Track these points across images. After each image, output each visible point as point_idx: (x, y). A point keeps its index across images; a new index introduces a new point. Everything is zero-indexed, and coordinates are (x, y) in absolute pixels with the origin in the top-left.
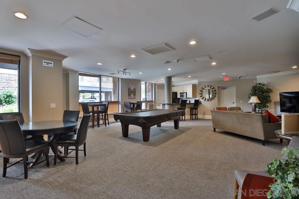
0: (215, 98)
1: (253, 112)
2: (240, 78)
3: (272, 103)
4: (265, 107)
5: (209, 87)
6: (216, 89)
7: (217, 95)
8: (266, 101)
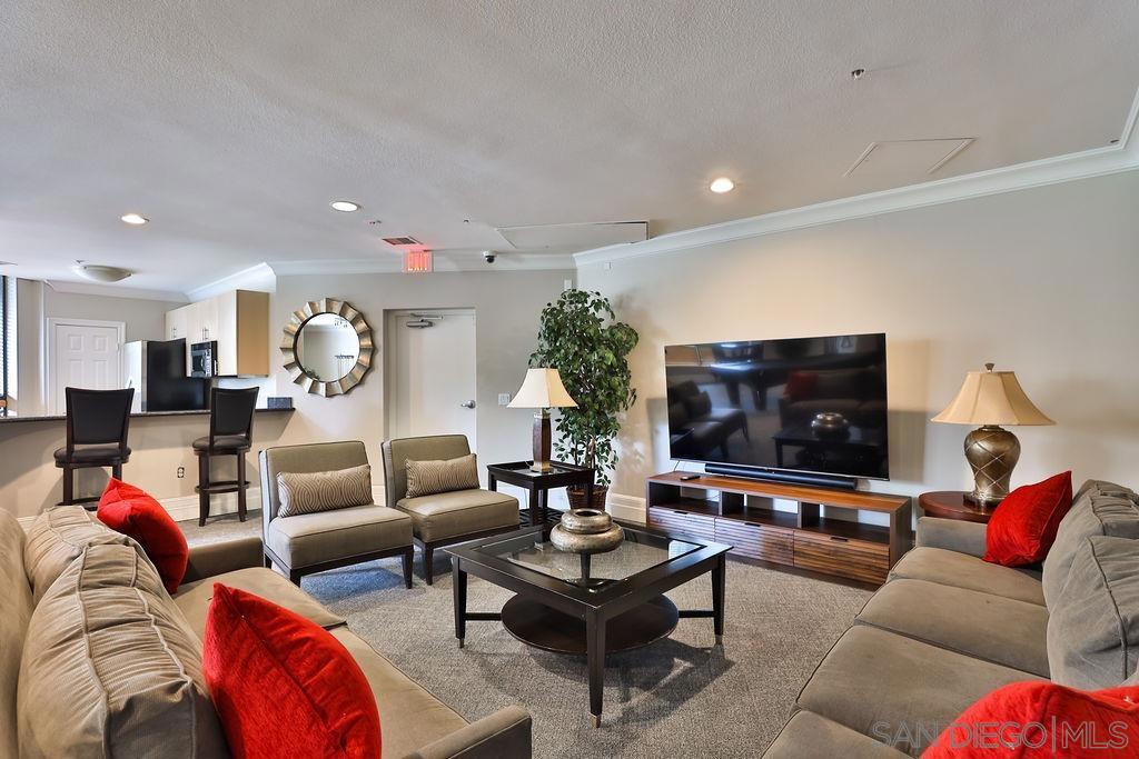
0: (370, 377)
1: (538, 466)
2: (491, 259)
3: (641, 405)
4: (605, 434)
5: (337, 307)
6: (377, 322)
7: (379, 359)
8: (609, 395)
